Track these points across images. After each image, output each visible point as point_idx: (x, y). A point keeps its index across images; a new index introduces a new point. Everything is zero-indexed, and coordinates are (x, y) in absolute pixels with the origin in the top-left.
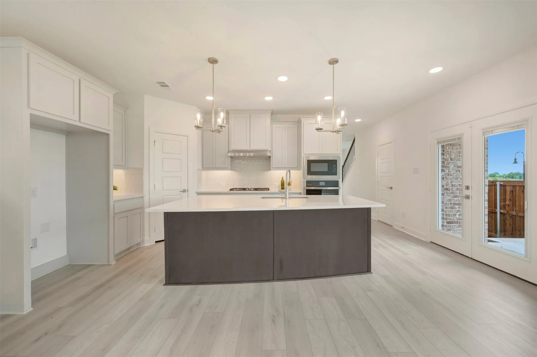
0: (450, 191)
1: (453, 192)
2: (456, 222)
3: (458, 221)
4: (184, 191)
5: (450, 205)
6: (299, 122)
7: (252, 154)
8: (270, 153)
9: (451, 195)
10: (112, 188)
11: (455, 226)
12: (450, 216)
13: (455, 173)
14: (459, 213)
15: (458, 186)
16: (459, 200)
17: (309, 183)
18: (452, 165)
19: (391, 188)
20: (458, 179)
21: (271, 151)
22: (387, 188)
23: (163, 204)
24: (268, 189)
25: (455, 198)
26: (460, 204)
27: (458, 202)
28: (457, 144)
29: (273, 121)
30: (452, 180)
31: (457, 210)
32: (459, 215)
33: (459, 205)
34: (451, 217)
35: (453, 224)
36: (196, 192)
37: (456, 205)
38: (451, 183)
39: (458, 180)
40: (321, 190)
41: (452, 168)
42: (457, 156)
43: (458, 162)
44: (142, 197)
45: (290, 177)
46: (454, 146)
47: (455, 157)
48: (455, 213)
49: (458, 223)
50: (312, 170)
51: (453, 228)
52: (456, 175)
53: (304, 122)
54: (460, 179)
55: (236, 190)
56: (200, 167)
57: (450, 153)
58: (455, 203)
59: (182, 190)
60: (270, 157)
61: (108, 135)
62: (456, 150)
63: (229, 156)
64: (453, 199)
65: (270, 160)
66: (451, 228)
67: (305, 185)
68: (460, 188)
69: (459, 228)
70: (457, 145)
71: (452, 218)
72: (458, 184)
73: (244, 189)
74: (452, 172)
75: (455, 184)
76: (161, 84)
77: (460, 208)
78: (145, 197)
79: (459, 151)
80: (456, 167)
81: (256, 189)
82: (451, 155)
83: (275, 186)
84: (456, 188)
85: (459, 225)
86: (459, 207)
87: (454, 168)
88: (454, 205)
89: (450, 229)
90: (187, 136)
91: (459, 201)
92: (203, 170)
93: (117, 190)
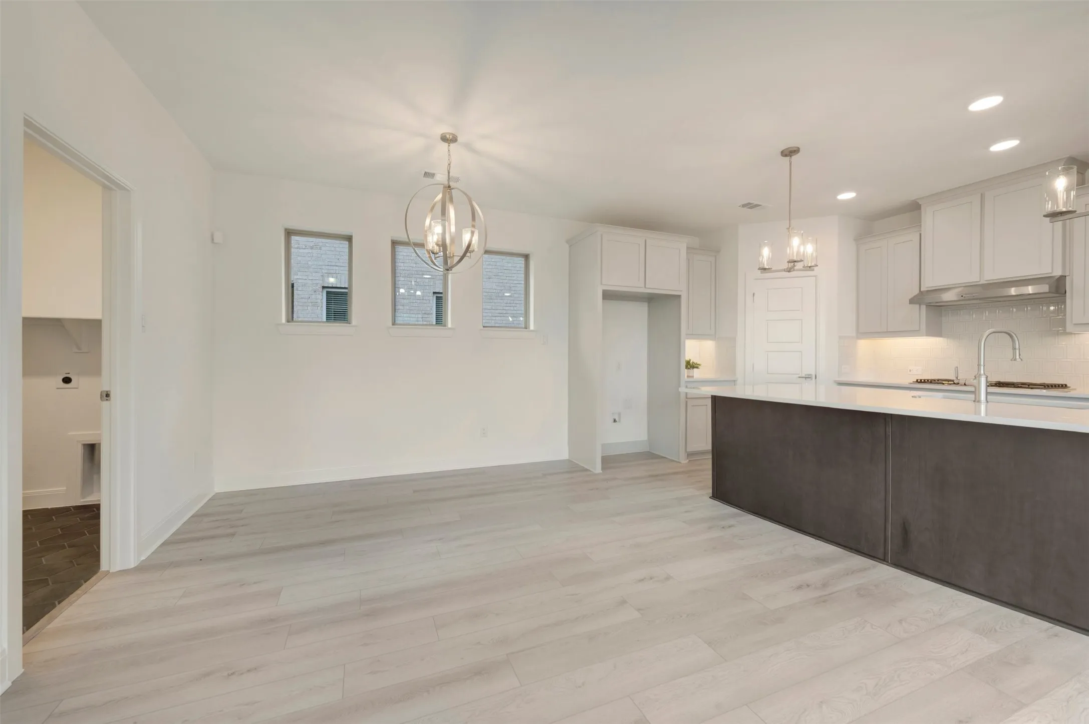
4: (807, 377)
10: (683, 364)
21: (1066, 278)
36: (836, 381)
44: (735, 381)
56: (852, 333)
59: (804, 376)
60: (1063, 294)
61: (679, 296)
65: (1065, 302)
78: (737, 381)
90: (816, 276)
92: (858, 338)
93: (697, 368)
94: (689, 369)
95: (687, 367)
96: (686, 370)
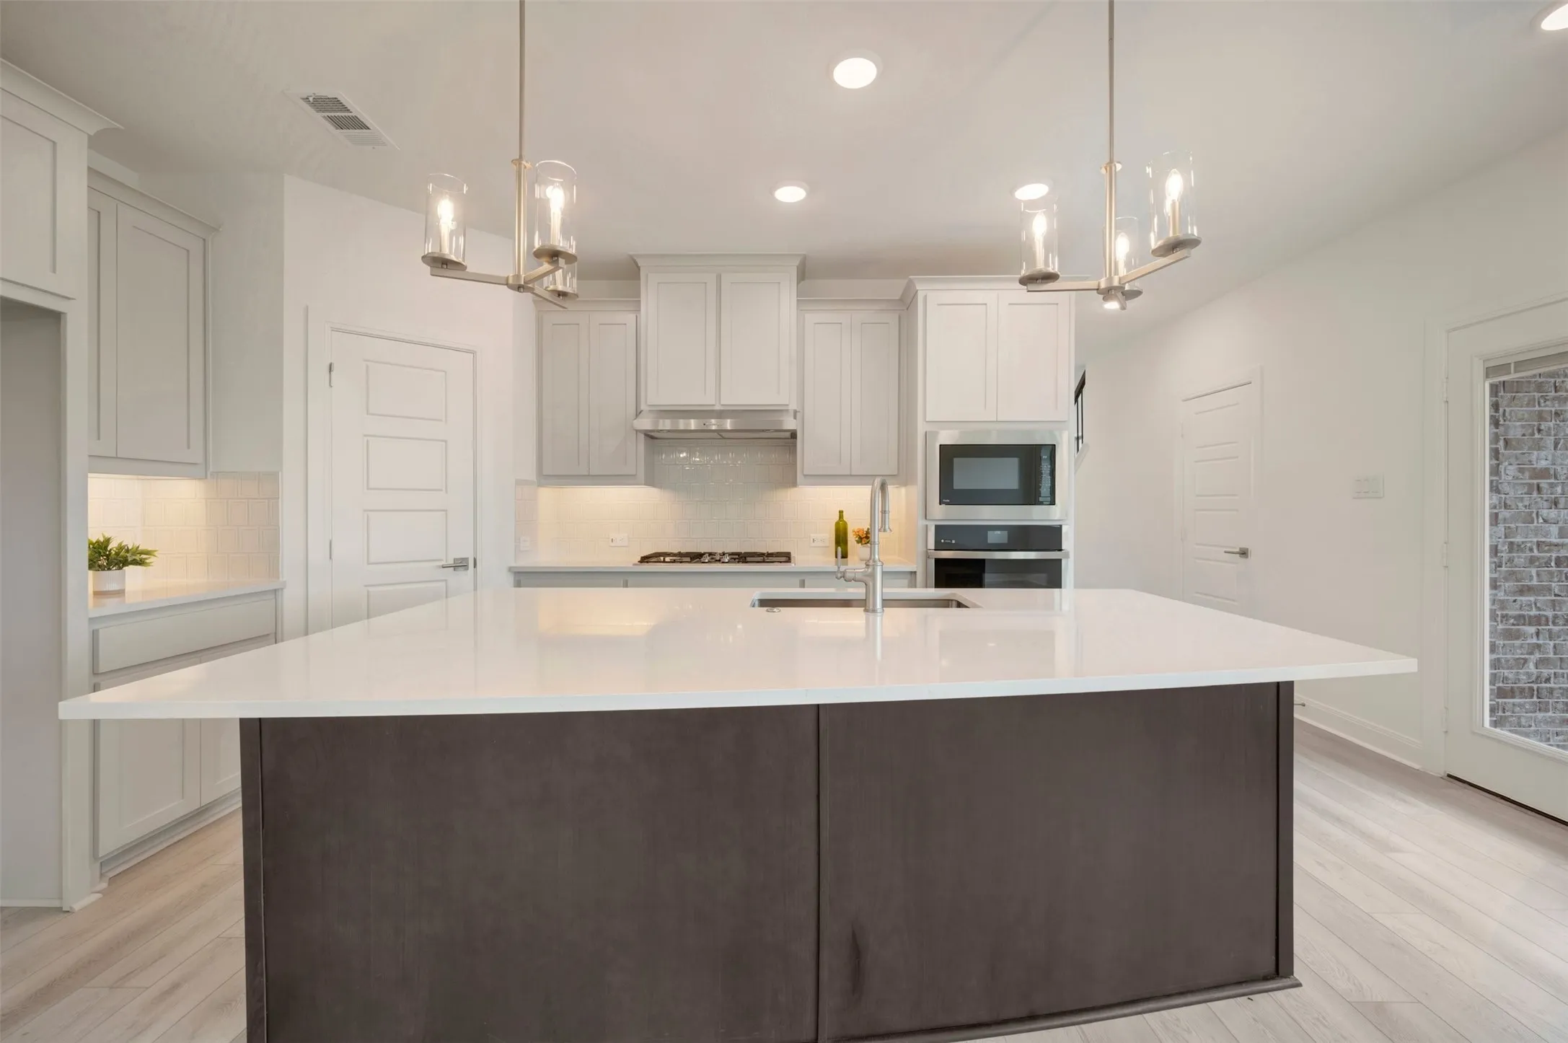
0: (1504, 569)
1: (1514, 573)
2: (1527, 690)
3: (1535, 686)
4: (460, 565)
5: (1502, 622)
6: (906, 305)
7: (728, 424)
8: (795, 418)
9: (1507, 584)
11: (1520, 705)
12: (1503, 668)
13: (1522, 500)
14: (1537, 655)
15: (1535, 547)
16: (1538, 605)
17: (944, 535)
18: (1510, 467)
19: (1244, 553)
20: (1535, 521)
21: (798, 414)
22: (1226, 552)
23: (368, 617)
24: (786, 557)
25: (1521, 595)
26: (1544, 619)
27: (1534, 612)
28: (1529, 382)
29: (805, 299)
30: (1512, 526)
31: (1528, 644)
32: (1540, 663)
33: (1540, 625)
34: (1505, 671)
35: (1513, 697)
36: (510, 569)
37: (1524, 625)
38: (1506, 538)
39: (1535, 524)
40: (981, 563)
41: (1511, 478)
42: (1530, 431)
43: (1535, 453)
44: (275, 591)
45: (884, 512)
46: (1517, 392)
47: (1524, 435)
48: (1523, 656)
49: (1535, 693)
50: (959, 483)
51: (1513, 712)
52: (1526, 506)
53: (925, 298)
54: (1541, 521)
55: (664, 562)
56: (531, 474)
57: (1505, 421)
58: (1523, 616)
59: (452, 562)
60: (793, 435)
61: (55, 318)
62: (1528, 405)
63: (641, 431)
64: (1515, 601)
65: (795, 446)
66: (1507, 714)
67: (931, 545)
68: (1543, 558)
69: (1540, 715)
70: (1532, 389)
71: (1511, 676)
72: (1535, 540)
73: (696, 557)
74: (1512, 494)
75: (1523, 542)
76: (330, 114)
77: (1541, 636)
78: (285, 590)
79: (1540, 413)
80: (1527, 474)
81: (741, 558)
82: (1507, 428)
83: (813, 545)
84: (1526, 557)
85: (1539, 702)
86: (1538, 634)
87: (1517, 478)
88: (1518, 625)
89: (1501, 716)
90: (473, 353)
91: (1539, 609)
92: (540, 485)
93: (141, 563)
94: (101, 568)
95: (93, 565)
96: (91, 573)
